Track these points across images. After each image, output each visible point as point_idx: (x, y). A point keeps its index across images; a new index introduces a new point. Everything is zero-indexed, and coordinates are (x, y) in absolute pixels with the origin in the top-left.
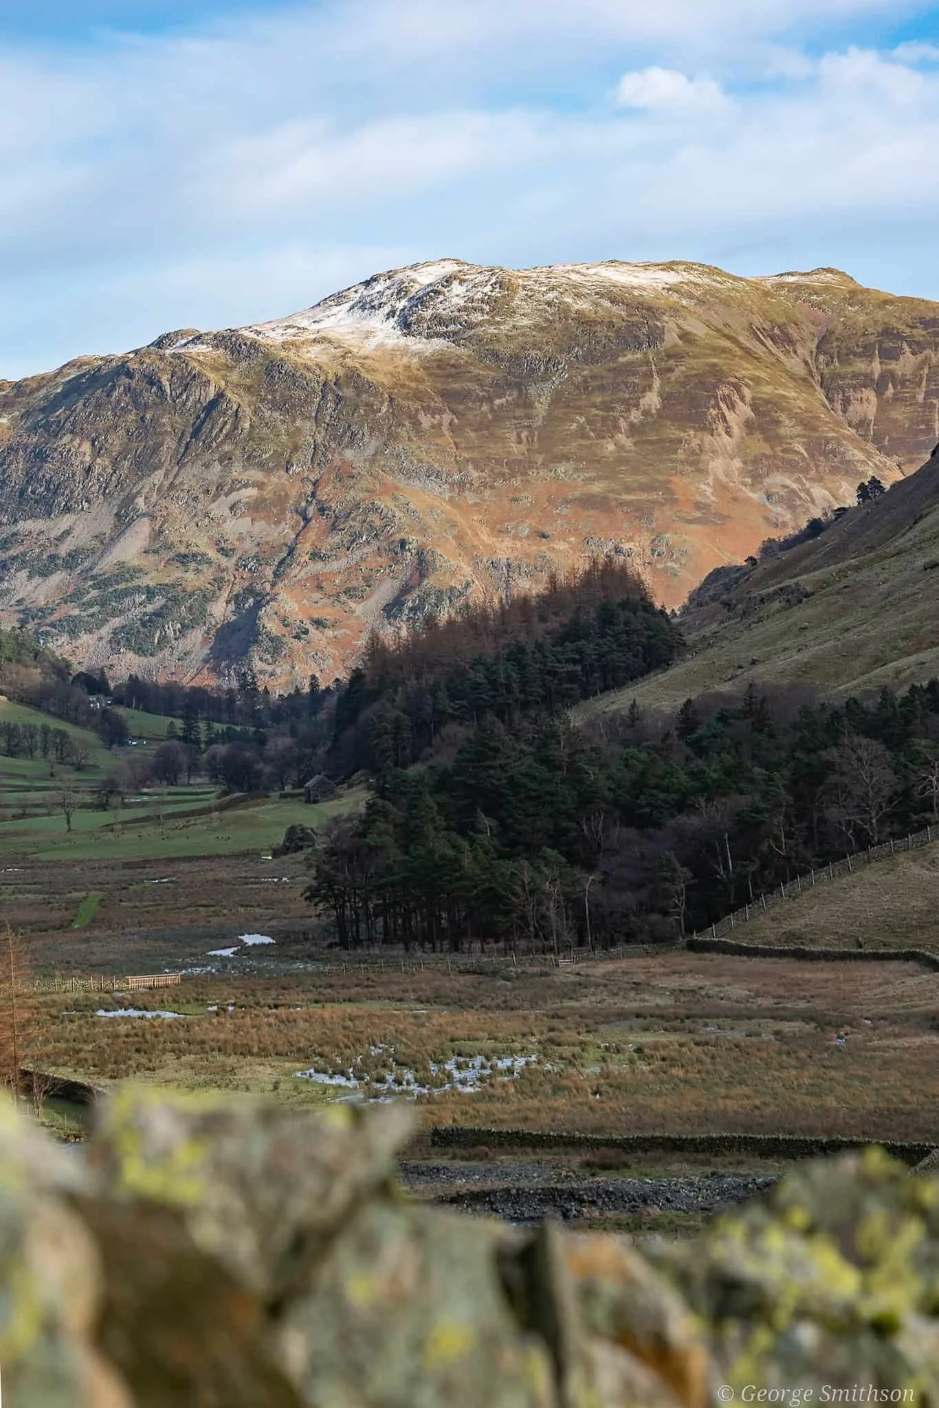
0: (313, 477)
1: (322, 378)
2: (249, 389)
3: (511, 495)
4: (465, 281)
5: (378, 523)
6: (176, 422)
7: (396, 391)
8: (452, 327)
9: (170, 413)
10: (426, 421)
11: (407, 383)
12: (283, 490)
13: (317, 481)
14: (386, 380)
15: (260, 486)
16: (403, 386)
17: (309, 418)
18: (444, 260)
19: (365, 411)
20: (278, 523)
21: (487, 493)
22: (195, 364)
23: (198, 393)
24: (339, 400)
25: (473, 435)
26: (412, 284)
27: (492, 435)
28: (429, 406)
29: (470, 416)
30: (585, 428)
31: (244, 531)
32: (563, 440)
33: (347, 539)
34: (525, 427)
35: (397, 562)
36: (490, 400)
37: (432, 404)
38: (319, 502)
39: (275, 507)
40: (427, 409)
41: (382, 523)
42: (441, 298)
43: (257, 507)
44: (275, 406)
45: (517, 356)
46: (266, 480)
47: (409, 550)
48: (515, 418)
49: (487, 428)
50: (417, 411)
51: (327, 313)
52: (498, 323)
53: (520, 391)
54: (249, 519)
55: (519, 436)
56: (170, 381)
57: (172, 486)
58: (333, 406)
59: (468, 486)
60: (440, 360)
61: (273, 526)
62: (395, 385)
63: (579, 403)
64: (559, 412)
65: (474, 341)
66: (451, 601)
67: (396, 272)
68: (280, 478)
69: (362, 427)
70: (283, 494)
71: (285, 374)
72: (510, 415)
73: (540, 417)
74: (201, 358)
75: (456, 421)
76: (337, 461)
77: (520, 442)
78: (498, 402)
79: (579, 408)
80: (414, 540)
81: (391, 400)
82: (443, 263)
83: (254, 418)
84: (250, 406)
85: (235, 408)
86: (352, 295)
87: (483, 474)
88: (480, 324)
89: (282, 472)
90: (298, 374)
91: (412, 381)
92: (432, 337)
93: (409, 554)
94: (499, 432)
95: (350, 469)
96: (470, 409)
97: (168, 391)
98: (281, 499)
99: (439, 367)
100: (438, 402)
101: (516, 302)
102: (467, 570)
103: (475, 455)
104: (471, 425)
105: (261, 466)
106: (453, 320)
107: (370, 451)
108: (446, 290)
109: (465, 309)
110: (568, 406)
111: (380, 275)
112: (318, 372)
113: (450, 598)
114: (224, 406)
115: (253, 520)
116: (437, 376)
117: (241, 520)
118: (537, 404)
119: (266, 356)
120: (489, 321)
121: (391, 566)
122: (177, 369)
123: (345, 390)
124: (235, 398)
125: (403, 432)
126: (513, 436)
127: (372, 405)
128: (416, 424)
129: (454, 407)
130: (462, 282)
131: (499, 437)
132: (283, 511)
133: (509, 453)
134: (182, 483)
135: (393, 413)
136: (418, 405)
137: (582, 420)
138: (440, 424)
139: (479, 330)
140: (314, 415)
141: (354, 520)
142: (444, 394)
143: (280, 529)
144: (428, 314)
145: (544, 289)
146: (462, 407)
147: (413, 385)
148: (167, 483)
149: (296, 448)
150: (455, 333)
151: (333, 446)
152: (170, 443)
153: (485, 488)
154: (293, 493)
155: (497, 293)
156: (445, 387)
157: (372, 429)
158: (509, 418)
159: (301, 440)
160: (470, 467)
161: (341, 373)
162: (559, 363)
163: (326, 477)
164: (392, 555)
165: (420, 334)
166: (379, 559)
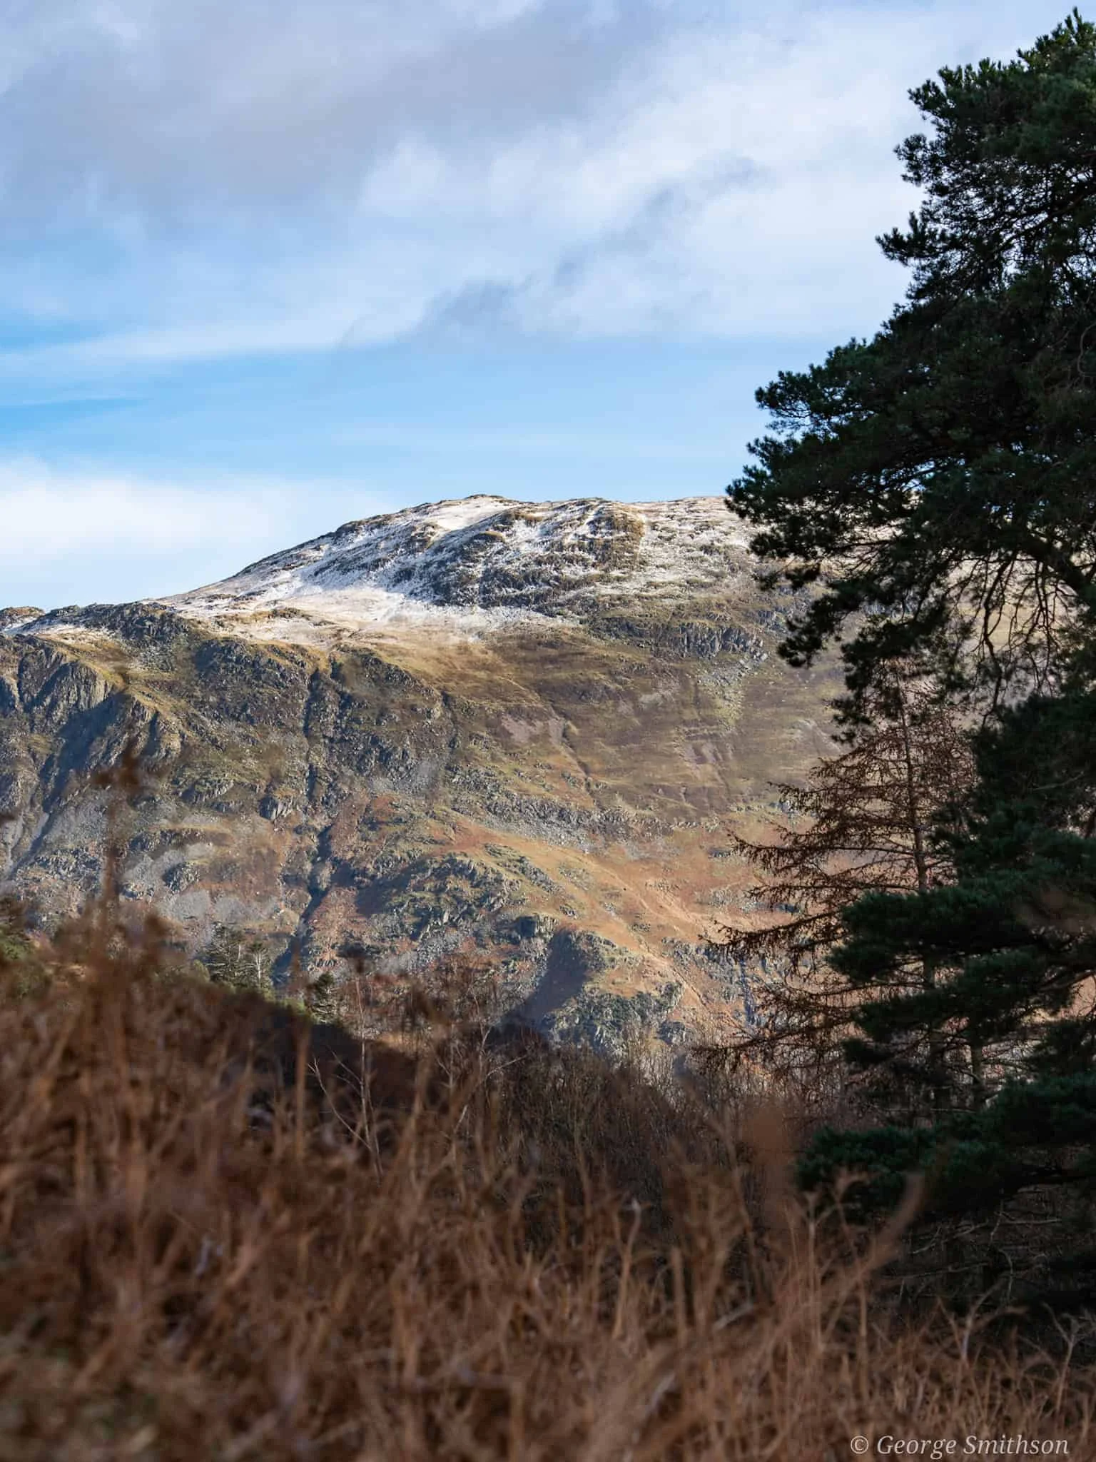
0: (320, 822)
1: (309, 668)
2: (170, 688)
3: (706, 845)
4: (536, 520)
5: (468, 892)
6: (36, 743)
7: (452, 684)
8: (530, 589)
9: (22, 729)
10: (519, 731)
11: (470, 672)
12: (264, 845)
13: (327, 829)
14: (429, 668)
15: (219, 839)
16: (463, 677)
17: (294, 731)
18: (475, 497)
19: (402, 716)
20: (262, 899)
21: (660, 841)
22: (64, 651)
23: (73, 696)
24: (346, 701)
25: (611, 750)
26: (430, 530)
27: (647, 750)
28: (518, 707)
29: (598, 721)
30: (819, 739)
31: (197, 913)
32: (784, 757)
33: (409, 921)
34: (704, 737)
35: (519, 956)
36: (631, 696)
37: (525, 705)
38: (336, 862)
39: (254, 873)
40: (516, 712)
41: (478, 893)
42: (498, 546)
43: (220, 872)
44: (224, 712)
45: (668, 628)
46: (228, 831)
47: (540, 934)
48: (685, 723)
49: (635, 739)
50: (499, 714)
51: (270, 580)
52: (618, 579)
53: (684, 683)
54: (205, 894)
55: (697, 751)
56: (19, 676)
57: (38, 844)
58: (336, 708)
59: (622, 830)
60: (522, 638)
61: (255, 904)
62: (449, 676)
63: (799, 698)
64: (764, 714)
65: (577, 606)
66: (644, 1017)
67: (388, 517)
68: (253, 827)
69: (401, 740)
70: (264, 851)
71: (238, 661)
72: (674, 717)
73: (731, 722)
74: (69, 642)
75: (574, 729)
76: (362, 797)
77: (701, 759)
78: (646, 699)
79: (801, 705)
80: (549, 918)
81: (446, 699)
82: (473, 501)
83: (188, 733)
84: (177, 714)
85: (149, 718)
86: (313, 554)
87: (647, 812)
88: (587, 581)
89: (256, 817)
90: (263, 661)
91: (477, 669)
92: (494, 604)
93: (540, 941)
94: (661, 746)
95: (389, 809)
96: (595, 710)
97: (16, 693)
98: (262, 859)
99: (522, 647)
100: (534, 701)
101: (642, 548)
102: (664, 965)
103: (622, 781)
104: (603, 735)
105: (217, 807)
106: (531, 578)
107: (422, 779)
108: (503, 534)
109: (551, 560)
110: (779, 704)
111: (360, 523)
112: (299, 658)
113: (640, 1012)
114: (129, 715)
115: (213, 895)
116: (525, 660)
117: (189, 897)
118: (719, 702)
119: (193, 636)
120: (602, 577)
121: (506, 963)
122: (29, 659)
123: (355, 685)
124: (146, 702)
125: (477, 748)
126: (689, 753)
127: (413, 708)
128: (501, 735)
129: (566, 708)
130: (530, 522)
131: (662, 754)
132: (269, 879)
133: (686, 777)
134: (61, 840)
135: (454, 720)
136: (498, 705)
137: (811, 724)
138: (546, 735)
139: (585, 591)
140: (301, 725)
141: (420, 888)
142: (542, 688)
143: (271, 906)
144: (478, 570)
145: (690, 528)
146: (579, 707)
147: (482, 675)
148: (28, 841)
149: (276, 778)
150: (539, 598)
151: (350, 773)
152: (27, 777)
153: (655, 833)
154: (284, 852)
155: (603, 535)
156: (539, 677)
157: (419, 744)
158: (674, 724)
159: (285, 765)
160: (619, 801)
161: (341, 658)
162: (748, 637)
163: (343, 823)
164: (505, 945)
165: (470, 600)
166: (481, 951)
